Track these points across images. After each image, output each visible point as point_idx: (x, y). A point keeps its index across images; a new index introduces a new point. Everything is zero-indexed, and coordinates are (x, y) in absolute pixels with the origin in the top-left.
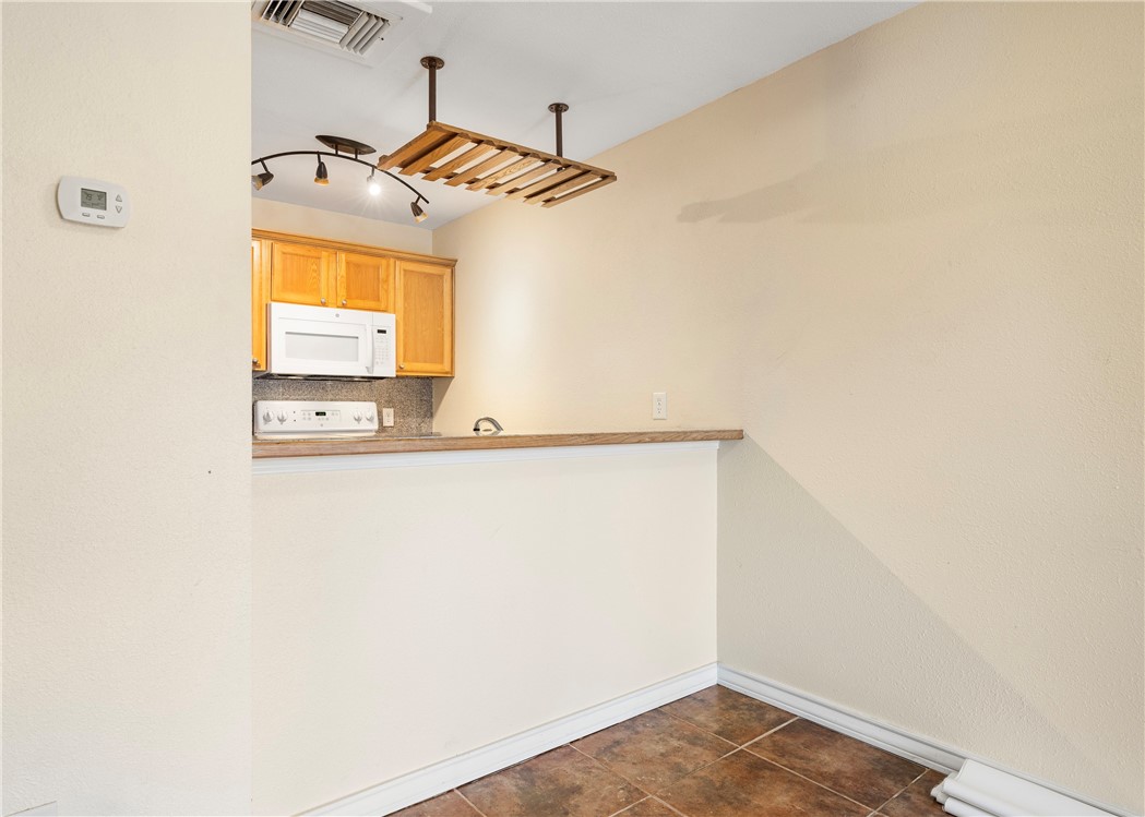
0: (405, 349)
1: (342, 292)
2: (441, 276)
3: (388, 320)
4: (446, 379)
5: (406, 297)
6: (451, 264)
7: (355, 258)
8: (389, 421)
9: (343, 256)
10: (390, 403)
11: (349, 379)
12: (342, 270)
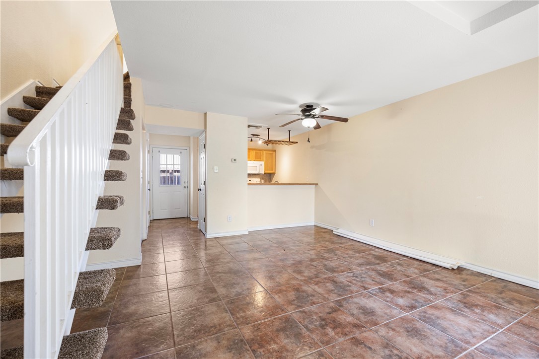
0: (266, 168)
1: (254, 158)
2: (273, 153)
3: (262, 163)
4: (274, 174)
5: (266, 158)
6: (275, 151)
7: (256, 151)
8: (263, 182)
9: (254, 151)
10: (263, 179)
11: (255, 174)
12: (254, 154)
